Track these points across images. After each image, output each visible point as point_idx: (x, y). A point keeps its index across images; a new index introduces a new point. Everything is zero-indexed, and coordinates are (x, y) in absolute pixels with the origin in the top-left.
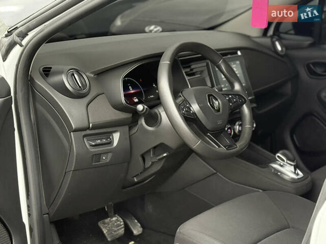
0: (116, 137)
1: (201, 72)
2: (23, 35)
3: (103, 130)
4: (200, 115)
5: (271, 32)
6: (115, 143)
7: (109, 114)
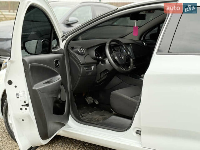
0: (93, 67)
1: (118, 50)
2: (67, 37)
3: (89, 65)
4: (118, 60)
5: (142, 39)
6: (93, 69)
7: (91, 60)
